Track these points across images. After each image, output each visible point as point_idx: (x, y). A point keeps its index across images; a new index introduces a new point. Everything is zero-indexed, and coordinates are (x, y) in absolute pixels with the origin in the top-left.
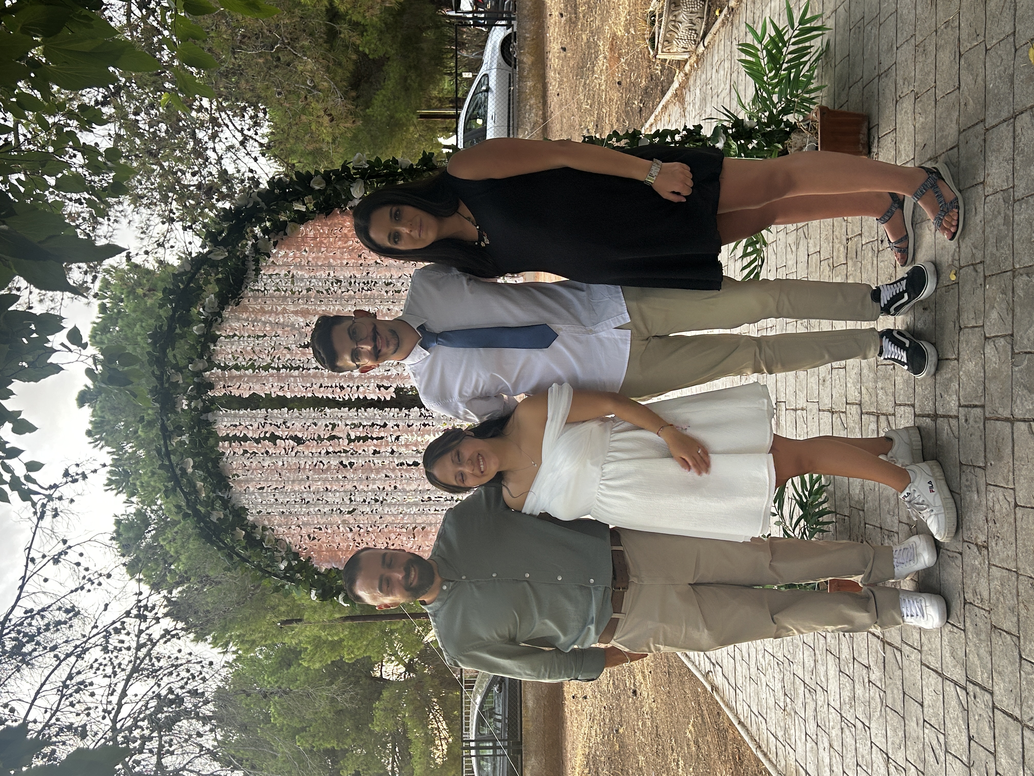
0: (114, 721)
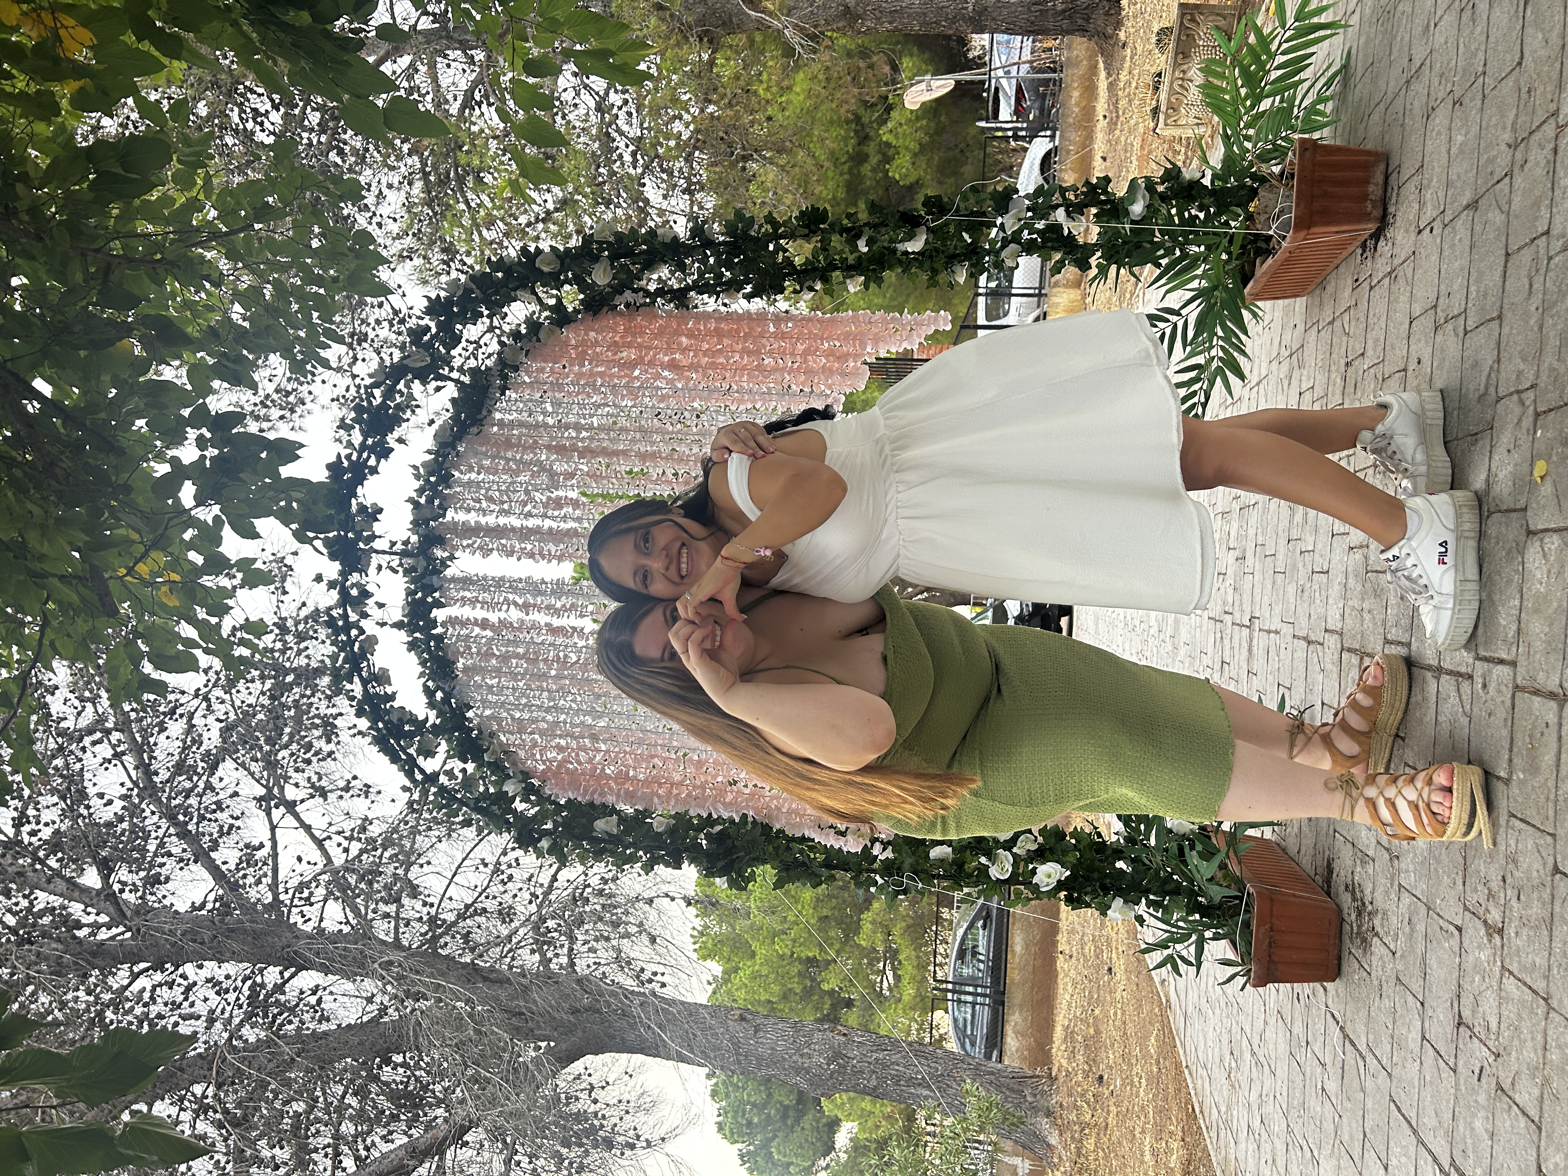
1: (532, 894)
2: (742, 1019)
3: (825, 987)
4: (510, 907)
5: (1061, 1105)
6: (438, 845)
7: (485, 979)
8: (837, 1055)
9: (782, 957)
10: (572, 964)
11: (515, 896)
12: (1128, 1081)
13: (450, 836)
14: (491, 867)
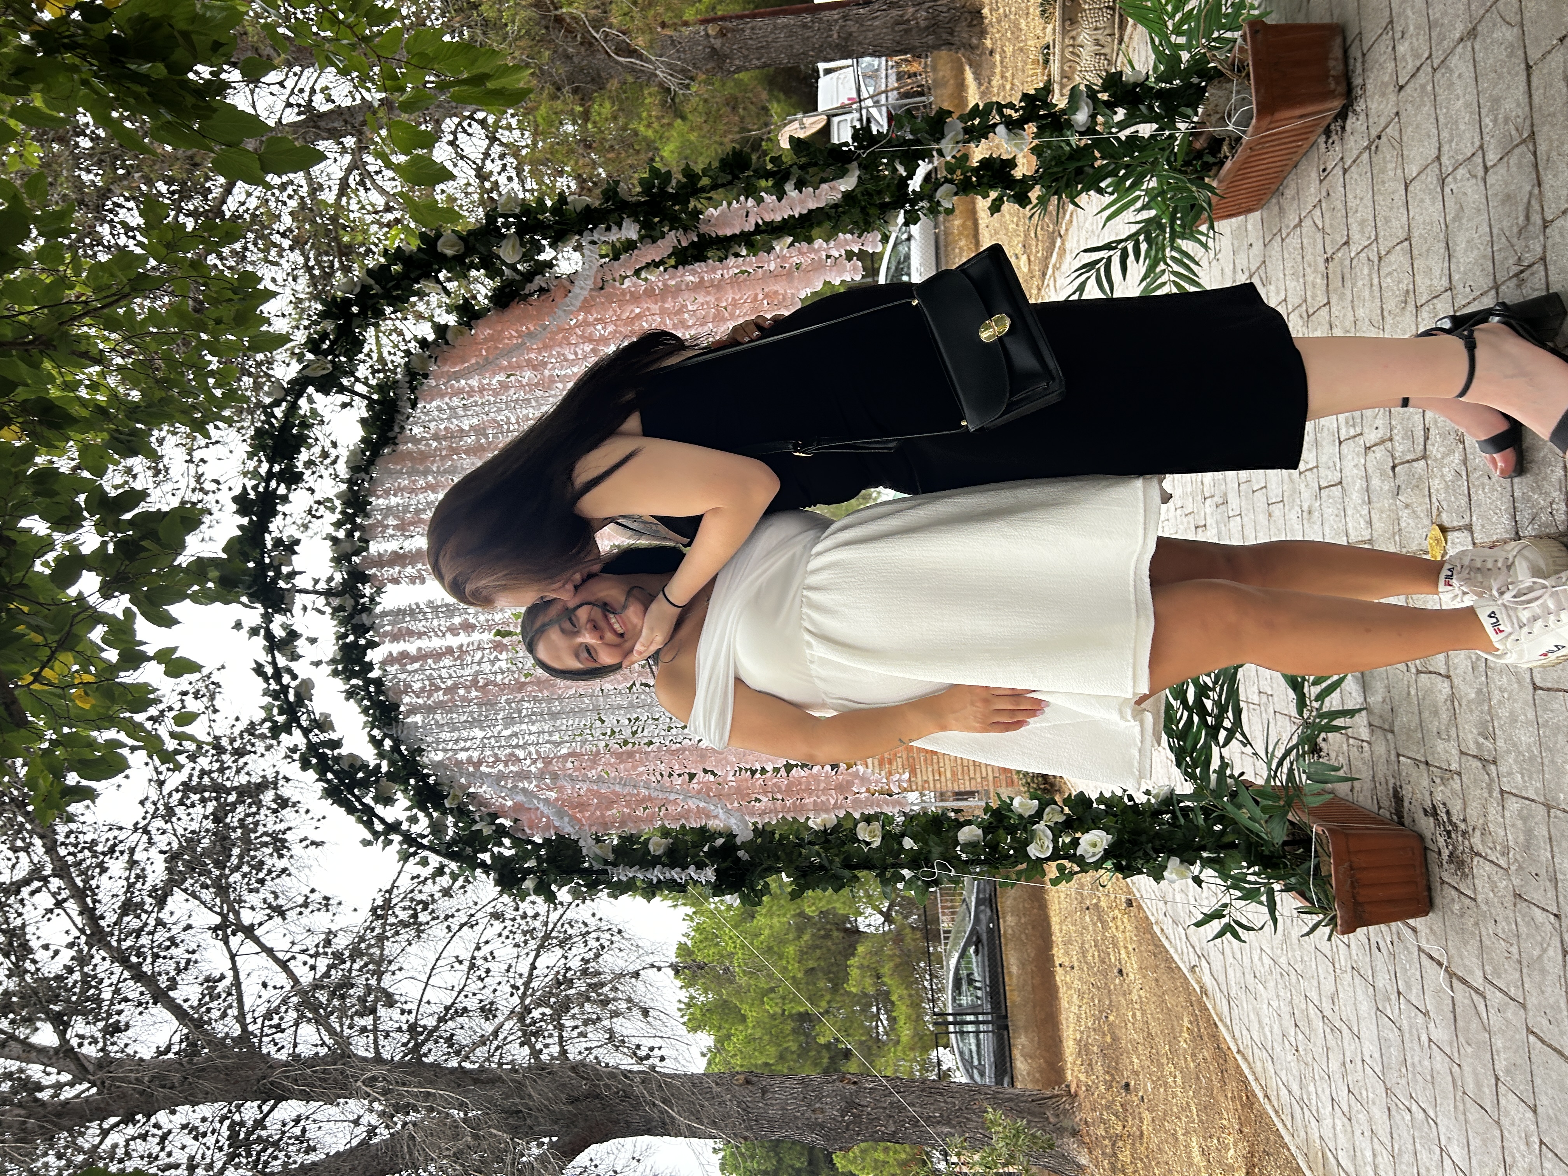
1: (514, 987)
2: (748, 1082)
3: (822, 1040)
4: (492, 1003)
5: (1086, 1123)
6: (408, 949)
7: (476, 1081)
8: (850, 1105)
9: (773, 1017)
10: (564, 1052)
11: (495, 991)
12: (1160, 1082)
13: (419, 937)
14: (466, 964)
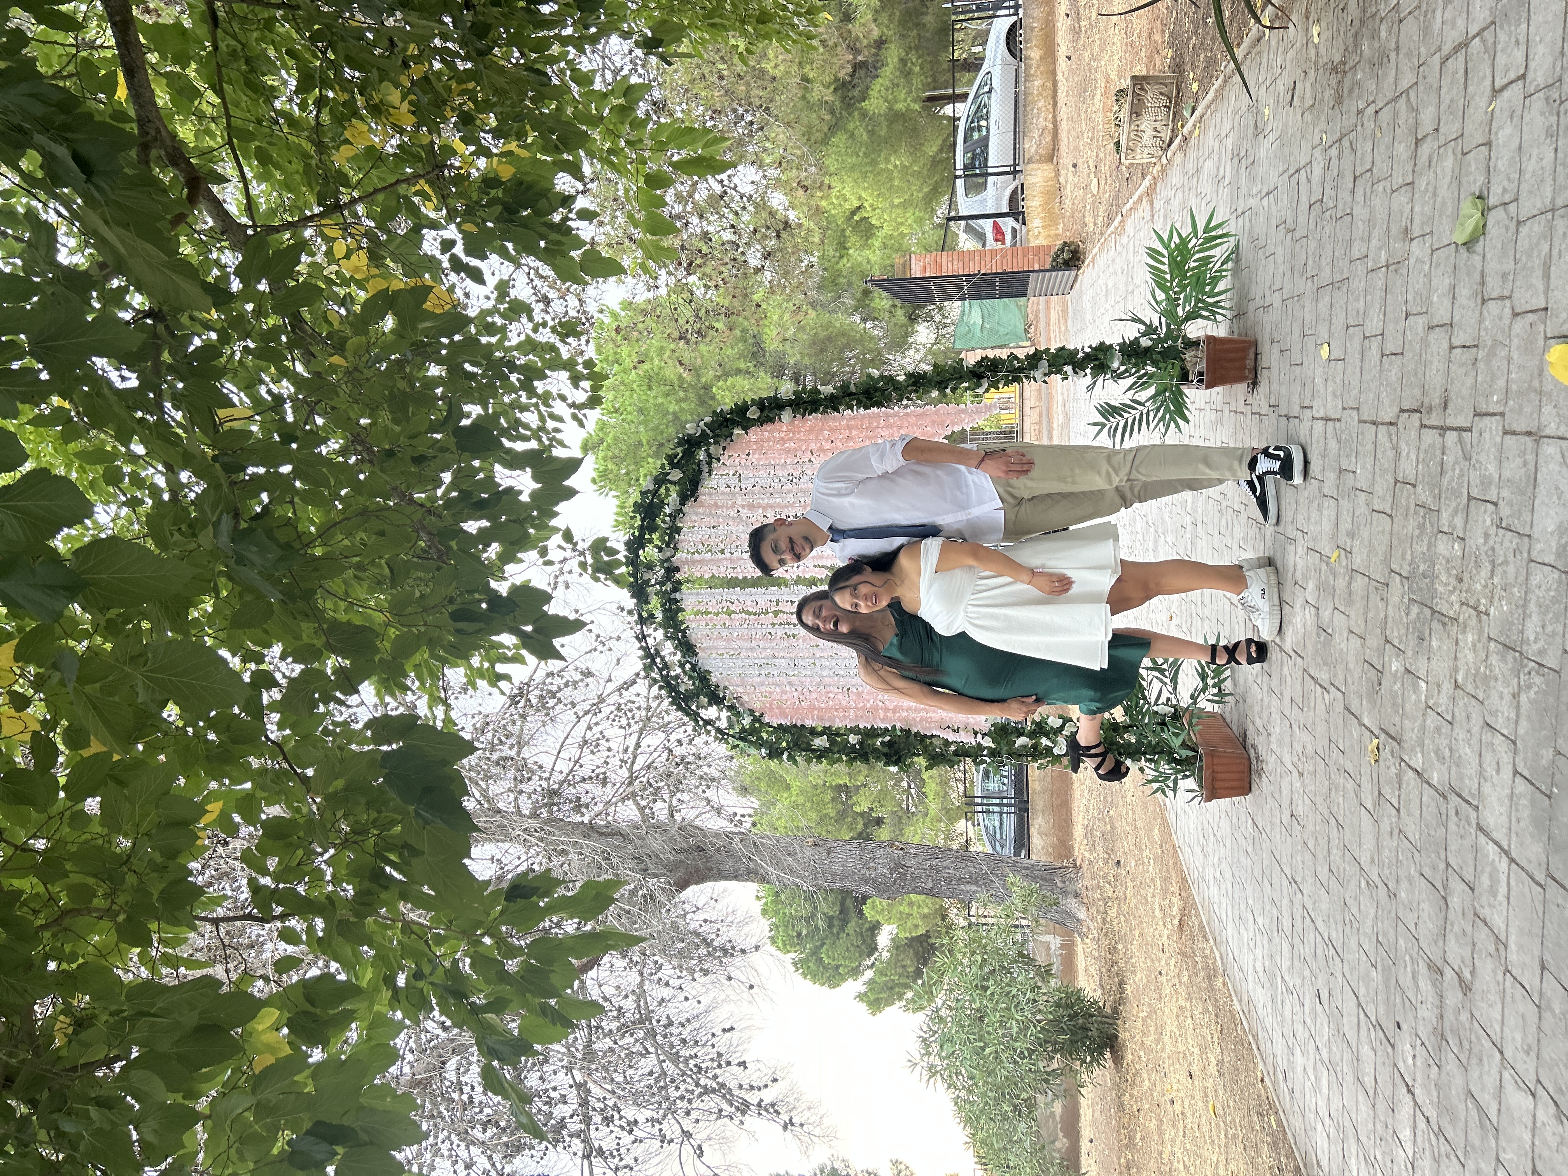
0: (630, 770)
2: (816, 844)
5: (1086, 888)
12: (1140, 862)
